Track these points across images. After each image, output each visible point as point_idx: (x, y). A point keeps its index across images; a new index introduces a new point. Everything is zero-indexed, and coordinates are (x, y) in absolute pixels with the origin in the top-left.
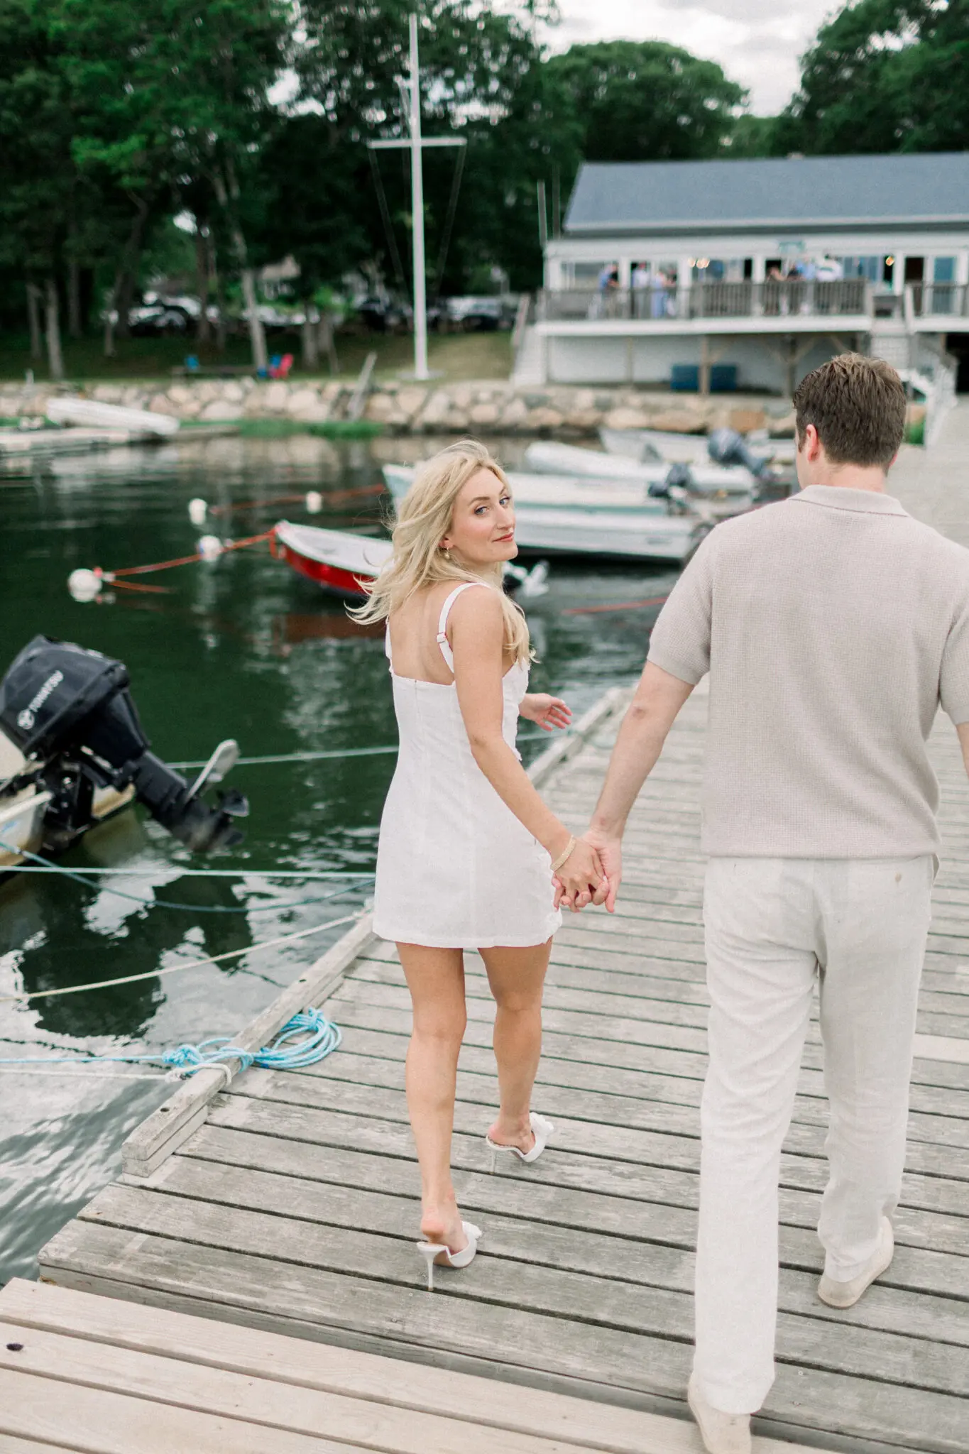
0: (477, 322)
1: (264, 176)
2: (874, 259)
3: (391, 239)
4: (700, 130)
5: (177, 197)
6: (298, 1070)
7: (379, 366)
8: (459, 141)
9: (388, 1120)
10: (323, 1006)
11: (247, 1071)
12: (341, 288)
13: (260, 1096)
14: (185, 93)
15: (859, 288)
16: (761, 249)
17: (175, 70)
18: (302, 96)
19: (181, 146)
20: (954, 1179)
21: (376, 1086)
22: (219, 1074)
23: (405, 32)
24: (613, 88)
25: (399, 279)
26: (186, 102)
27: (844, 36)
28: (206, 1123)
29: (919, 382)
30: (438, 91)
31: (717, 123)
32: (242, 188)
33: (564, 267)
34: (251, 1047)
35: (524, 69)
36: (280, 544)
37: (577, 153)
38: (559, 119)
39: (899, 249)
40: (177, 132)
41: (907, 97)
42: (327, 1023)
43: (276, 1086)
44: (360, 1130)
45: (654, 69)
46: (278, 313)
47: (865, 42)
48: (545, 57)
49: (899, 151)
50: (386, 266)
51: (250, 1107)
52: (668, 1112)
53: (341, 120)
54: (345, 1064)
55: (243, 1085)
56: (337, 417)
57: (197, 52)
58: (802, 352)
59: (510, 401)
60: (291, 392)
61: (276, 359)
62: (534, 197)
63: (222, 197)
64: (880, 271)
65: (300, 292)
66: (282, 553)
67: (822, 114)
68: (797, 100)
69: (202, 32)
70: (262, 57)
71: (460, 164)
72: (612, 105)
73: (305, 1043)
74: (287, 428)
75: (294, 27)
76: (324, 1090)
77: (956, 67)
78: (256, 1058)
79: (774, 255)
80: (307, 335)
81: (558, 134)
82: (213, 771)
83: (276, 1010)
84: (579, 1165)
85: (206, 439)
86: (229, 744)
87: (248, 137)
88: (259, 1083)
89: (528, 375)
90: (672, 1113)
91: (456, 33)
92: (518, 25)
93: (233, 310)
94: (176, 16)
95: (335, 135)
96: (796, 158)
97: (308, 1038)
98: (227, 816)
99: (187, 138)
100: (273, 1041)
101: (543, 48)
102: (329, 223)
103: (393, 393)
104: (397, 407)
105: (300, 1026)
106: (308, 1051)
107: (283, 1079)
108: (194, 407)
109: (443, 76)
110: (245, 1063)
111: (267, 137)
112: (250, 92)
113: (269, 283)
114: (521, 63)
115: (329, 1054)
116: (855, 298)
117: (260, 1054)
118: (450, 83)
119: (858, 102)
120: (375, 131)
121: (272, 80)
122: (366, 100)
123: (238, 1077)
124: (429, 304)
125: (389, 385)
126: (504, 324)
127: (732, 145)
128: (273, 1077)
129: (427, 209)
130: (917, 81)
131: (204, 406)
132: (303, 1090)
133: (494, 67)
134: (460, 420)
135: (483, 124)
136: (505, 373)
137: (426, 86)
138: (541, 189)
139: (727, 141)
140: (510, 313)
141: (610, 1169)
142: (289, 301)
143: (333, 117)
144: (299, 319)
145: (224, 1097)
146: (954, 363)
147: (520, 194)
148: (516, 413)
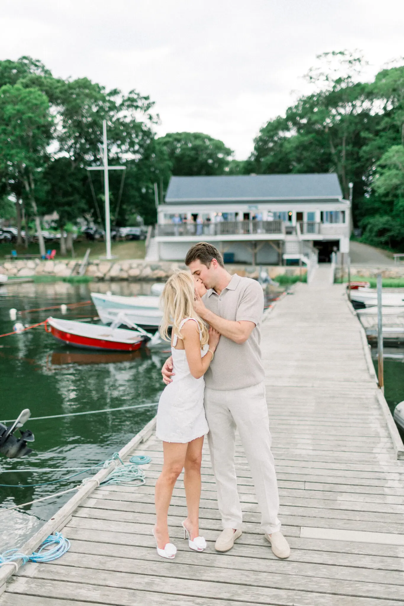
0: (131, 237)
1: (45, 181)
2: (284, 213)
3: (96, 204)
4: (216, 165)
5: (9, 188)
6: (50, 562)
7: (91, 254)
8: (123, 168)
9: (91, 584)
10: (62, 531)
11: (25, 565)
12: (76, 224)
13: (32, 576)
14: (13, 148)
15: (279, 224)
16: (242, 209)
17: (9, 140)
18: (61, 150)
19: (11, 168)
20: (344, 595)
21: (86, 568)
22: (13, 567)
23: (101, 127)
24: (183, 149)
25: (100, 220)
26: (13, 152)
27: (269, 131)
28: (5, 592)
29: (304, 259)
30: (114, 149)
31: (222, 163)
32: (36, 185)
33: (165, 215)
34: (28, 553)
35: (148, 142)
36: (49, 326)
37: (170, 173)
38: (162, 160)
39: (294, 209)
40: (9, 163)
41: (294, 154)
42: (64, 539)
43: (39, 571)
44: (79, 590)
45: (198, 142)
46: (50, 233)
47: (277, 134)
48: (156, 138)
49: (292, 173)
50: (95, 215)
51: (27, 582)
52: (218, 572)
53: (76, 160)
54: (71, 558)
55: (24, 572)
56: (74, 275)
57: (18, 133)
58: (258, 248)
59: (145, 267)
60: (55, 265)
61: (49, 251)
62: (153, 189)
63: (27, 188)
64: (287, 218)
65: (60, 225)
66: (50, 330)
67: (262, 160)
68: (252, 154)
69: (20, 126)
70: (45, 136)
71: (124, 177)
72: (182, 156)
73: (53, 549)
74: (53, 279)
75: (57, 124)
76: (62, 571)
77: (311, 143)
78: (30, 558)
79: (246, 211)
80: (62, 242)
81: (162, 166)
82: (19, 422)
83: (40, 534)
84: (179, 601)
85: (20, 284)
86: (27, 410)
87: (38, 165)
88: (32, 570)
89: (152, 257)
90: (220, 572)
91: (122, 128)
92: (146, 126)
93: (32, 233)
94: (10, 119)
95: (74, 165)
96: (253, 175)
97: (55, 547)
98: (25, 442)
99: (13, 165)
100: (39, 549)
101: (156, 134)
102: (71, 198)
103: (97, 265)
104: (99, 270)
105: (52, 541)
106: (55, 553)
107: (43, 567)
108: (15, 271)
109: (116, 143)
110: (25, 561)
111: (46, 165)
112: (39, 148)
113: (47, 222)
114: (147, 139)
115: (65, 553)
116: (278, 227)
117: (32, 556)
118: (119, 146)
119: (275, 155)
120: (89, 164)
121: (48, 144)
122: (86, 152)
123: (22, 567)
124: (112, 230)
125: (96, 261)
126: (142, 237)
127: (229, 171)
128: (38, 567)
129: (111, 193)
130: (297, 148)
131: (19, 271)
132: (52, 572)
133: (137, 141)
134: (125, 275)
135: (133, 161)
136: (143, 257)
137: (110, 147)
138: (155, 186)
139: (227, 169)
140: (144, 233)
141: (193, 601)
142: (55, 229)
143: (73, 158)
144: (59, 236)
145: (15, 578)
146: (317, 251)
147: (147, 188)
148: (147, 272)
